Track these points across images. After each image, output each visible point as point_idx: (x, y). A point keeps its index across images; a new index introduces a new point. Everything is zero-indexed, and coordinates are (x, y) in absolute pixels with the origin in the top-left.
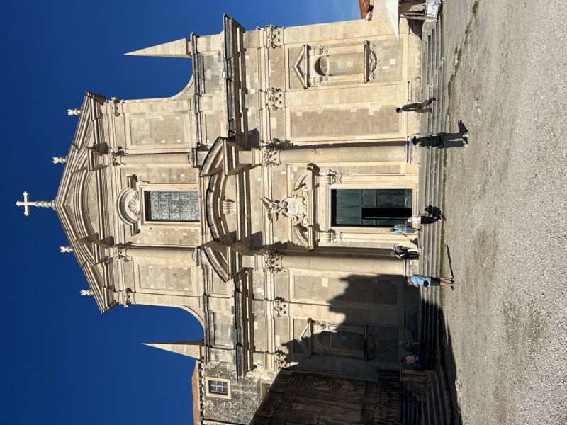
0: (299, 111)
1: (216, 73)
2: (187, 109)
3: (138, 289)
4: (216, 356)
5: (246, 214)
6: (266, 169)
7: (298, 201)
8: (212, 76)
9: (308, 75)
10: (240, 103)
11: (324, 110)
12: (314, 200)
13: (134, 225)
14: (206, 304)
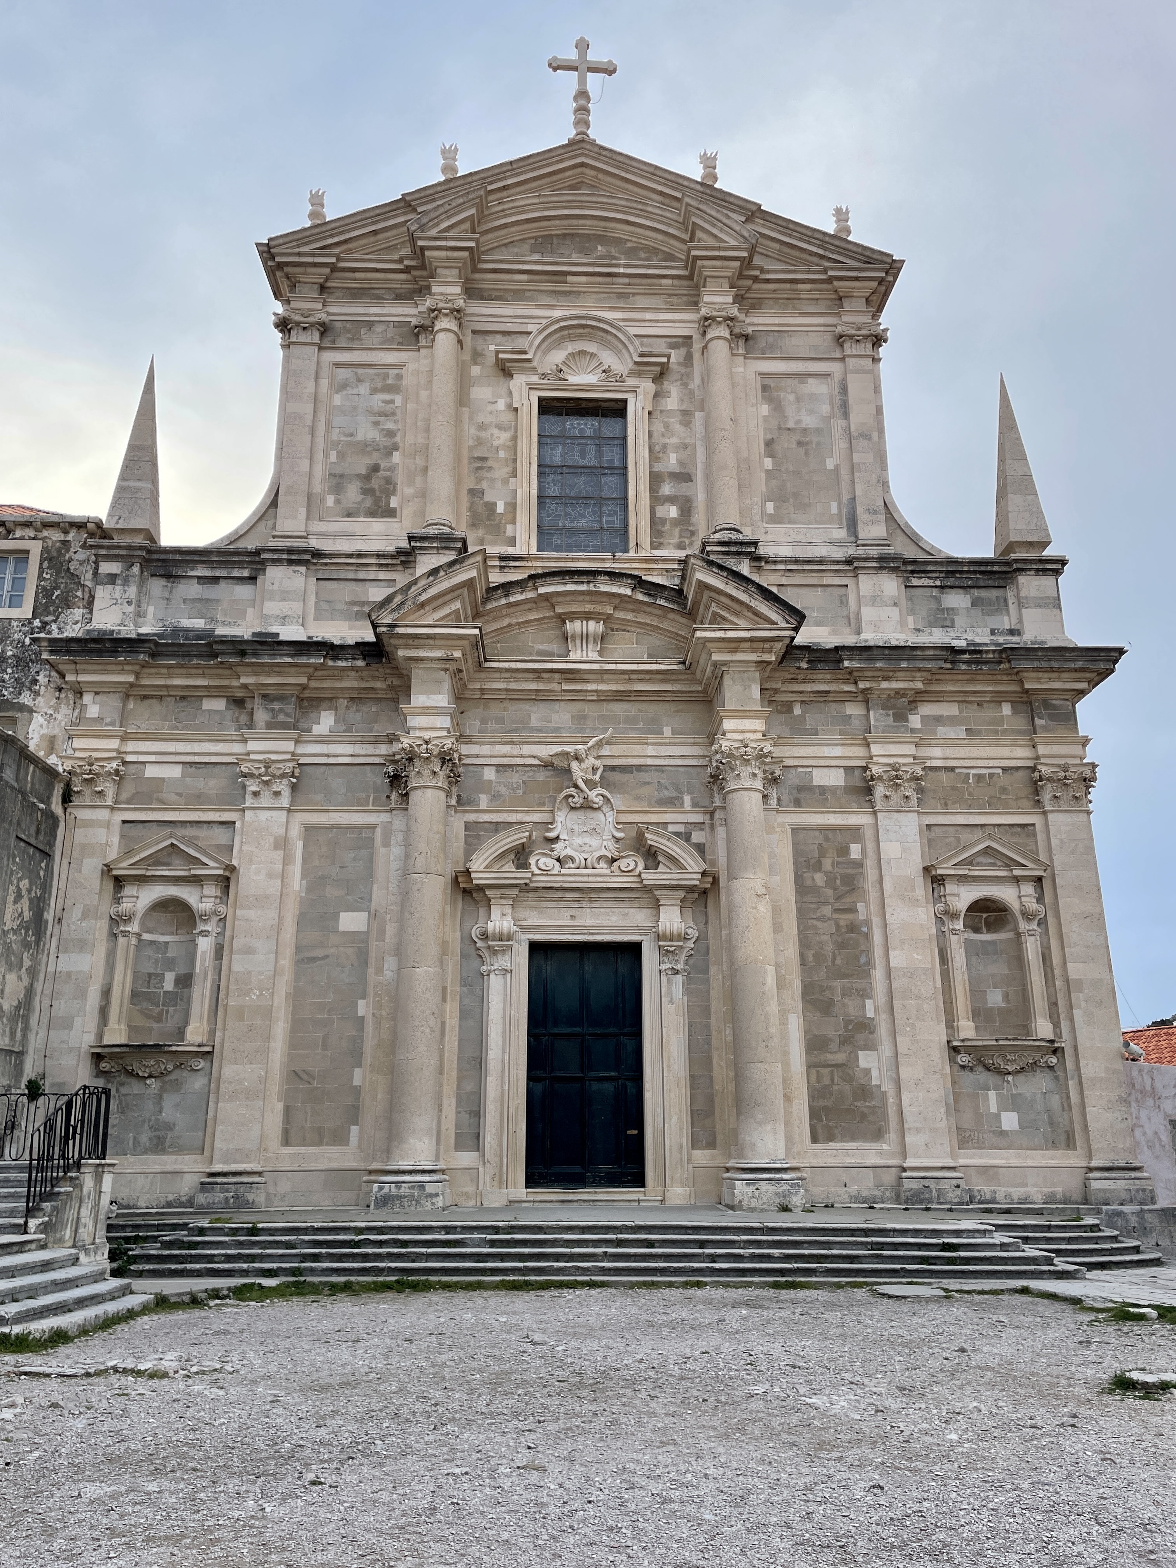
0: (864, 852)
1: (960, 621)
2: (861, 535)
3: (330, 357)
4: (112, 579)
5: (566, 687)
6: (697, 751)
7: (605, 843)
8: (953, 609)
9: (965, 877)
10: (885, 685)
11: (868, 923)
12: (609, 889)
13: (528, 361)
14: (285, 556)
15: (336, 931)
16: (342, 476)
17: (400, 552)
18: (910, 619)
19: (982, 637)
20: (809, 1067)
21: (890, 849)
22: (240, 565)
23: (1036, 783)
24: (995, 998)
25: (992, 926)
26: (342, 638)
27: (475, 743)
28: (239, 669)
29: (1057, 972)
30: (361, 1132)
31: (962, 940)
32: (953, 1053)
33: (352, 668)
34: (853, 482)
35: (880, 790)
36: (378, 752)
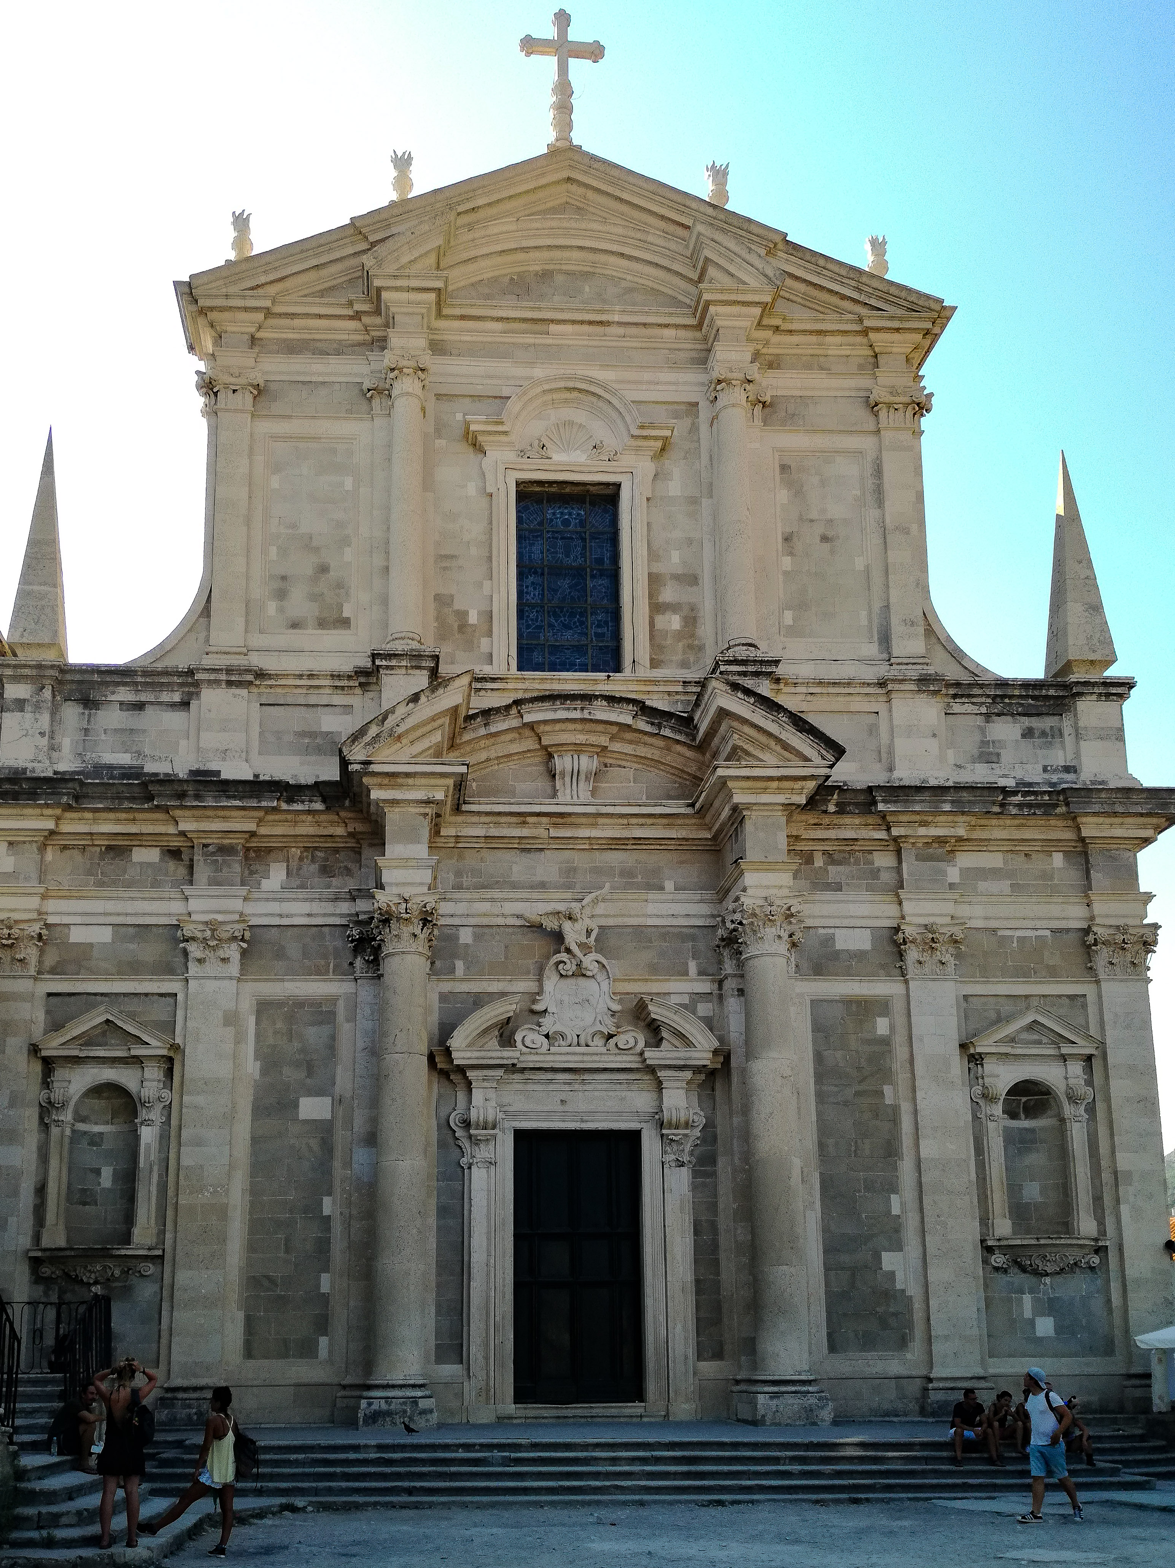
0: (892, 1027)
1: (1007, 756)
2: (894, 651)
3: (265, 427)
4: (20, 704)
5: (553, 833)
6: (705, 909)
7: (599, 1018)
8: (999, 741)
9: (1006, 1054)
10: (922, 831)
11: (896, 1109)
12: (605, 1070)
13: (505, 433)
14: (224, 677)
15: (296, 1119)
16: (284, 578)
17: (360, 672)
18: (950, 752)
19: (1034, 774)
20: (827, 1268)
21: (922, 1023)
22: (169, 687)
23: (1089, 946)
24: (1032, 1192)
25: (1031, 1111)
26: (294, 776)
27: (450, 900)
28: (177, 813)
29: (1104, 1163)
30: (331, 1345)
31: (1001, 1128)
32: (985, 1254)
33: (309, 812)
34: (887, 586)
35: (912, 954)
36: (338, 912)
